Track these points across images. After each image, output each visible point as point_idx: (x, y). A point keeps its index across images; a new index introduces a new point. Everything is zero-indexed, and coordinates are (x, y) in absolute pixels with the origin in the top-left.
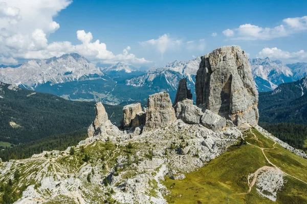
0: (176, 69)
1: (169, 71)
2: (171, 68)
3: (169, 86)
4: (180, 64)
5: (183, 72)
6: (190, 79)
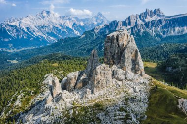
0: (13, 24)
1: (8, 25)
2: (10, 23)
3: (10, 36)
4: (16, 20)
5: (19, 25)
6: (26, 30)
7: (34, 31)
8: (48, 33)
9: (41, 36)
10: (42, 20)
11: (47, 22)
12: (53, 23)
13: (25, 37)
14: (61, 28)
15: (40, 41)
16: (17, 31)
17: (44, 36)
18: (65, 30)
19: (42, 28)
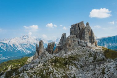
0: (5, 42)
1: (2, 43)
3: (2, 50)
4: (7, 40)
5: (9, 43)
6: (12, 46)
7: (18, 47)
8: (26, 48)
9: (21, 50)
10: (24, 40)
11: (27, 42)
12: (30, 42)
13: (11, 51)
14: (34, 45)
15: (21, 53)
16: (7, 46)
17: (24, 50)
19: (23, 45)
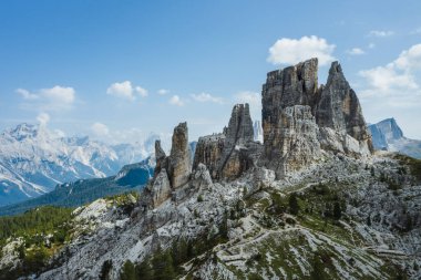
8: (28, 176)
9: (8, 182)
10: (17, 143)
11: (30, 150)
12: (43, 151)
14: (61, 164)
15: (5, 194)
17: (17, 182)
18: (72, 169)
19: (14, 162)
